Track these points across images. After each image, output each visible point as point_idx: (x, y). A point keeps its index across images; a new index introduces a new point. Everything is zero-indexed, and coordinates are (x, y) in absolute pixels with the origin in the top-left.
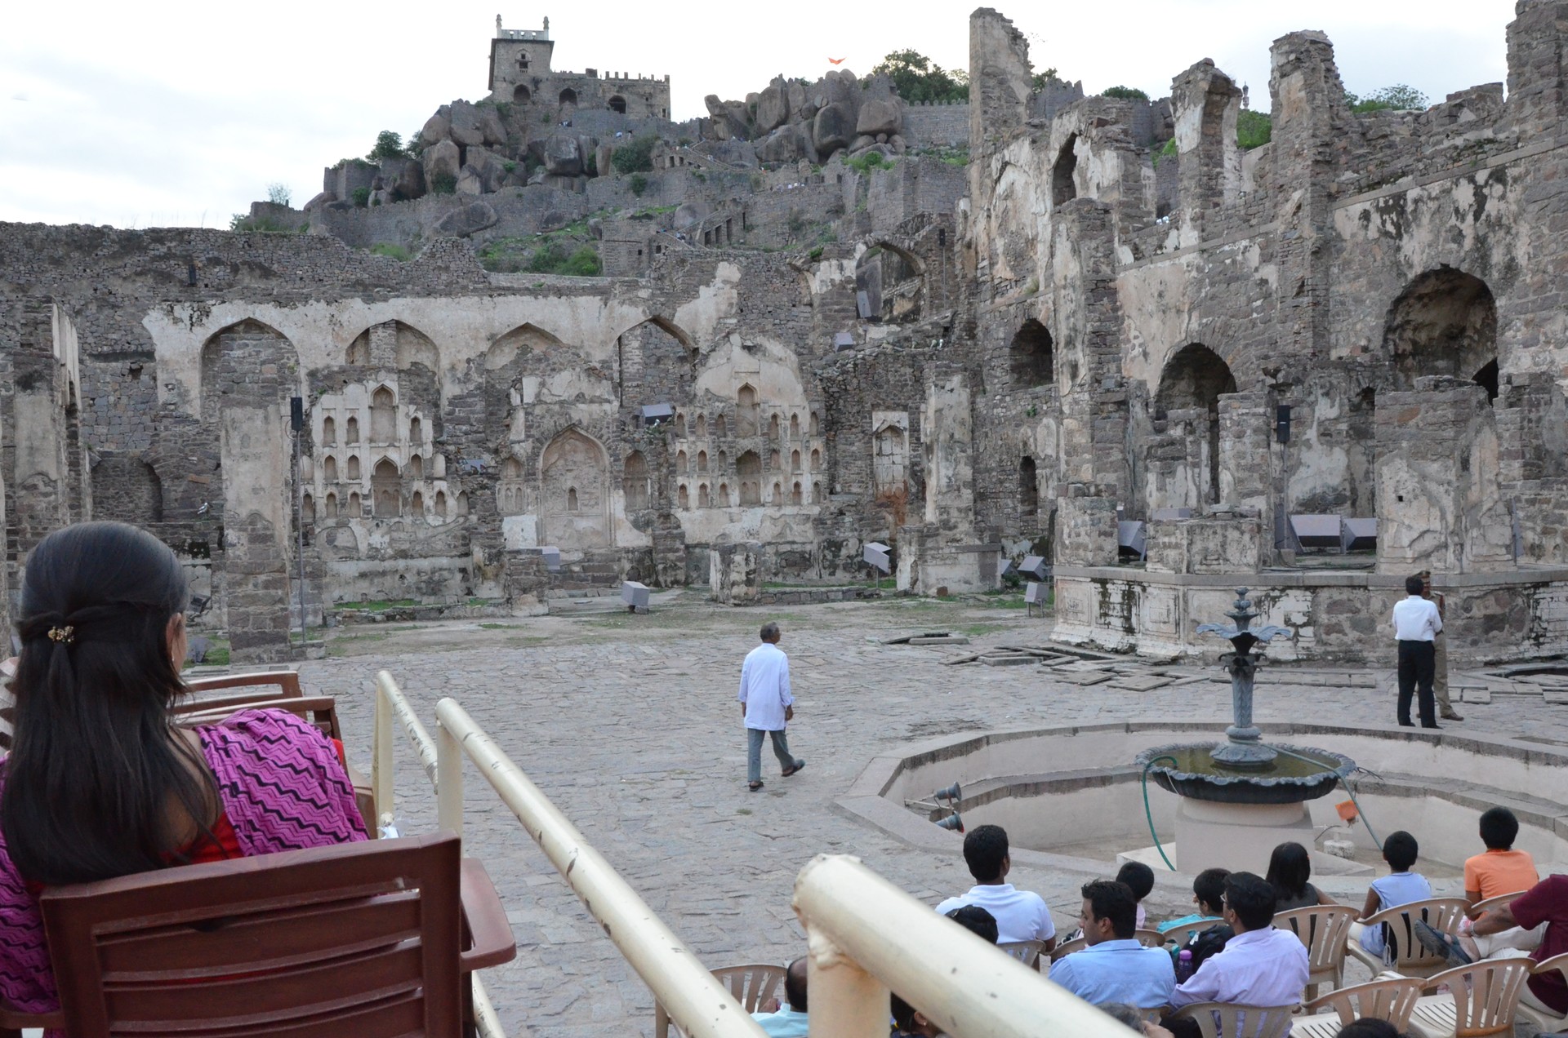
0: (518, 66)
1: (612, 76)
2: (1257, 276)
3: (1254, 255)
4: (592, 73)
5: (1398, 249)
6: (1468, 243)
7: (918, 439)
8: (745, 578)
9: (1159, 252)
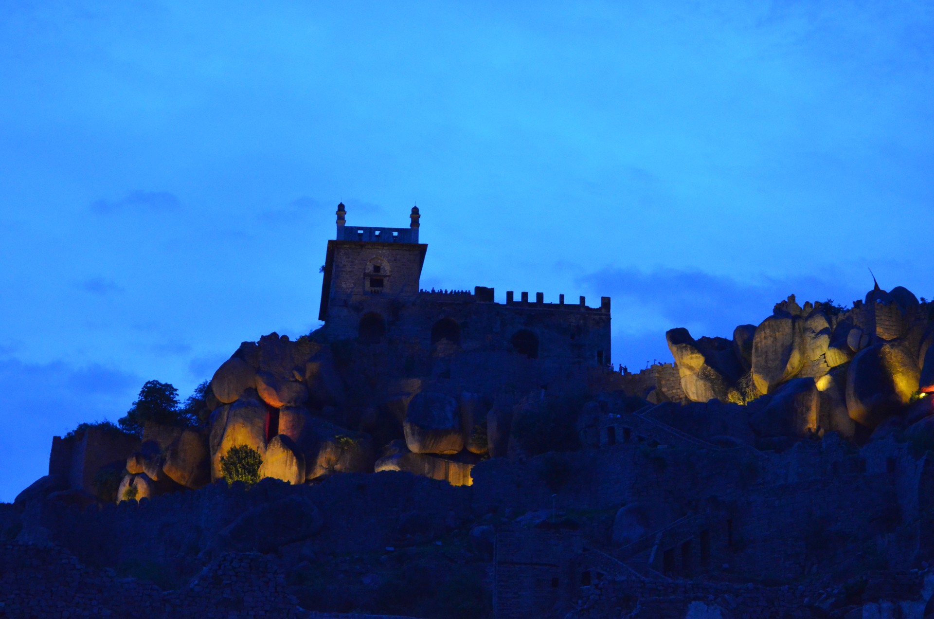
0: (368, 283)
1: (517, 298)
4: (486, 293)
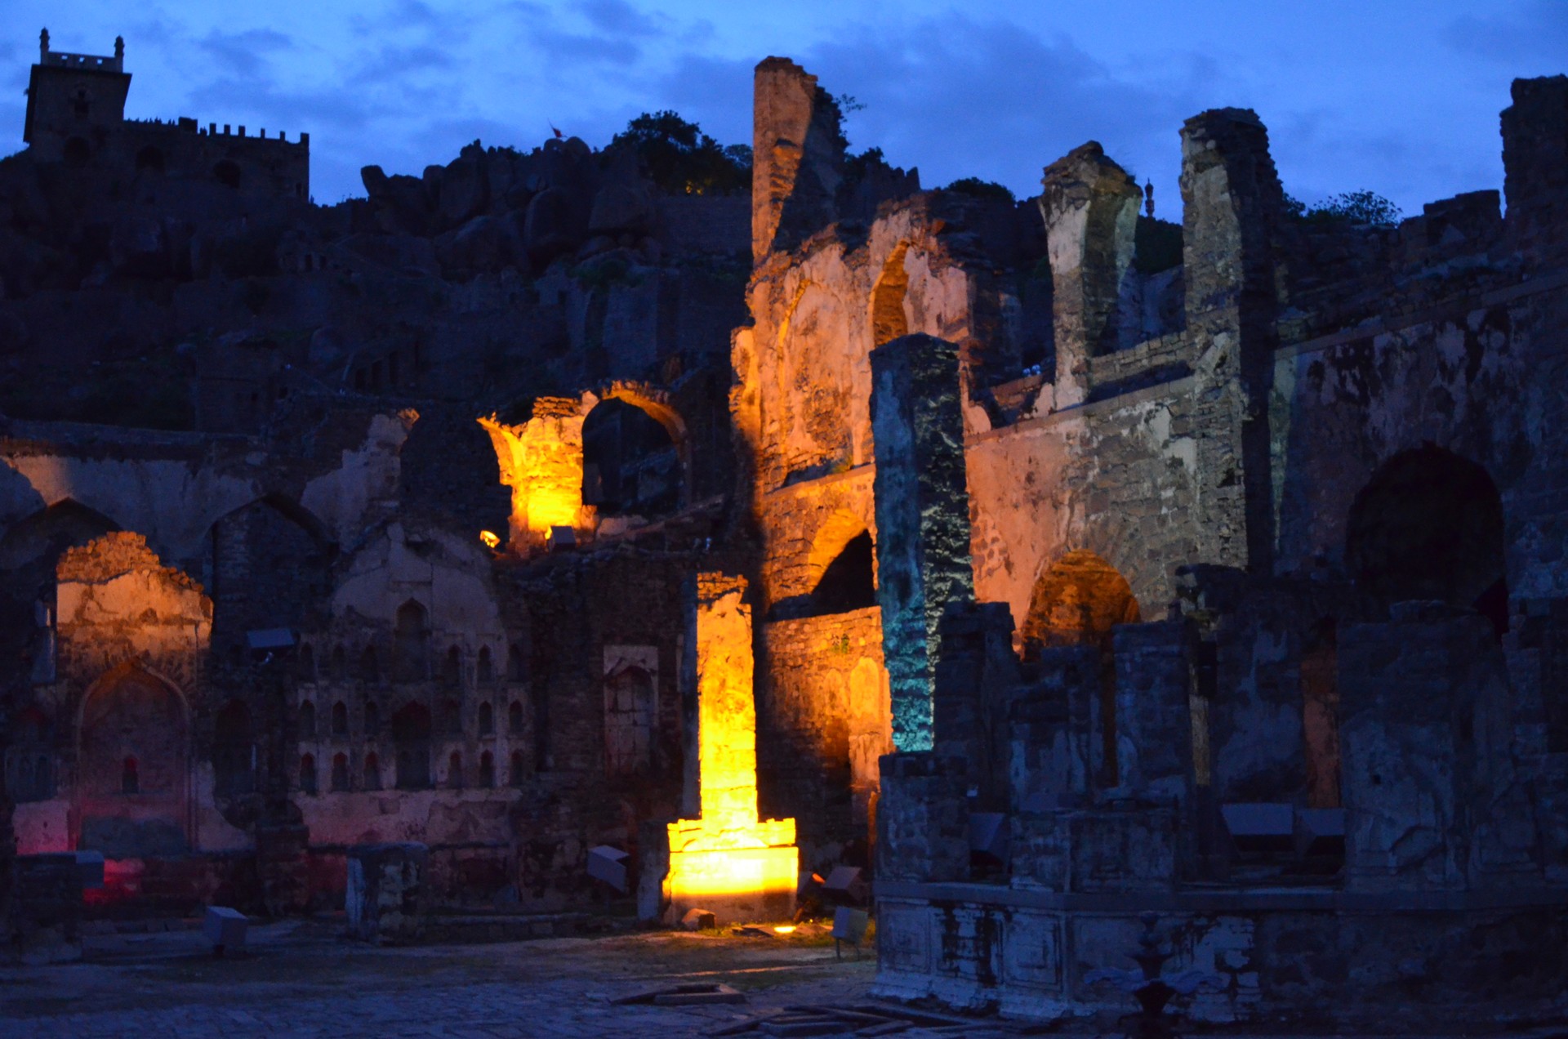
0: (72, 108)
1: (220, 130)
2: (1167, 454)
3: (1163, 423)
4: (188, 123)
5: (1364, 418)
6: (1459, 413)
7: (673, 687)
8: (399, 900)
9: (1027, 416)
